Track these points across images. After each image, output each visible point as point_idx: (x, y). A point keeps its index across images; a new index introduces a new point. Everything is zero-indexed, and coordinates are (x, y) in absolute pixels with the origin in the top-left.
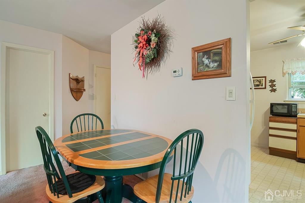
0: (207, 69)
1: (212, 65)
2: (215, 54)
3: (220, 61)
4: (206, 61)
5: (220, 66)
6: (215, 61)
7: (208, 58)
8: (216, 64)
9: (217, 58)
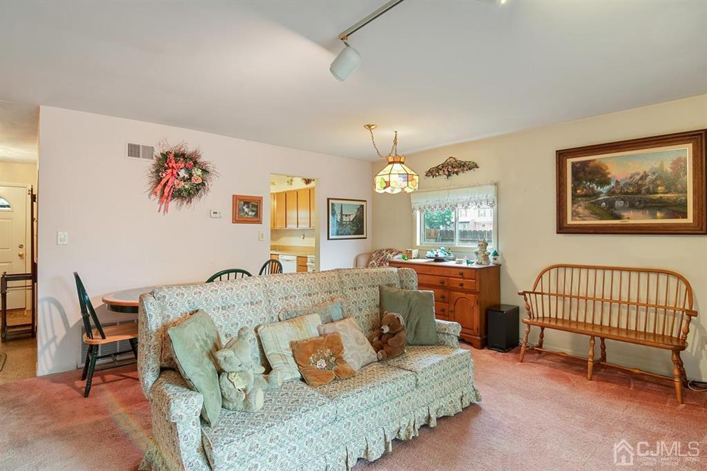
0: (246, 216)
1: (250, 213)
2: (253, 206)
3: (257, 212)
4: (246, 210)
5: (256, 215)
6: (253, 211)
7: (248, 207)
8: (254, 214)
9: (255, 209)
